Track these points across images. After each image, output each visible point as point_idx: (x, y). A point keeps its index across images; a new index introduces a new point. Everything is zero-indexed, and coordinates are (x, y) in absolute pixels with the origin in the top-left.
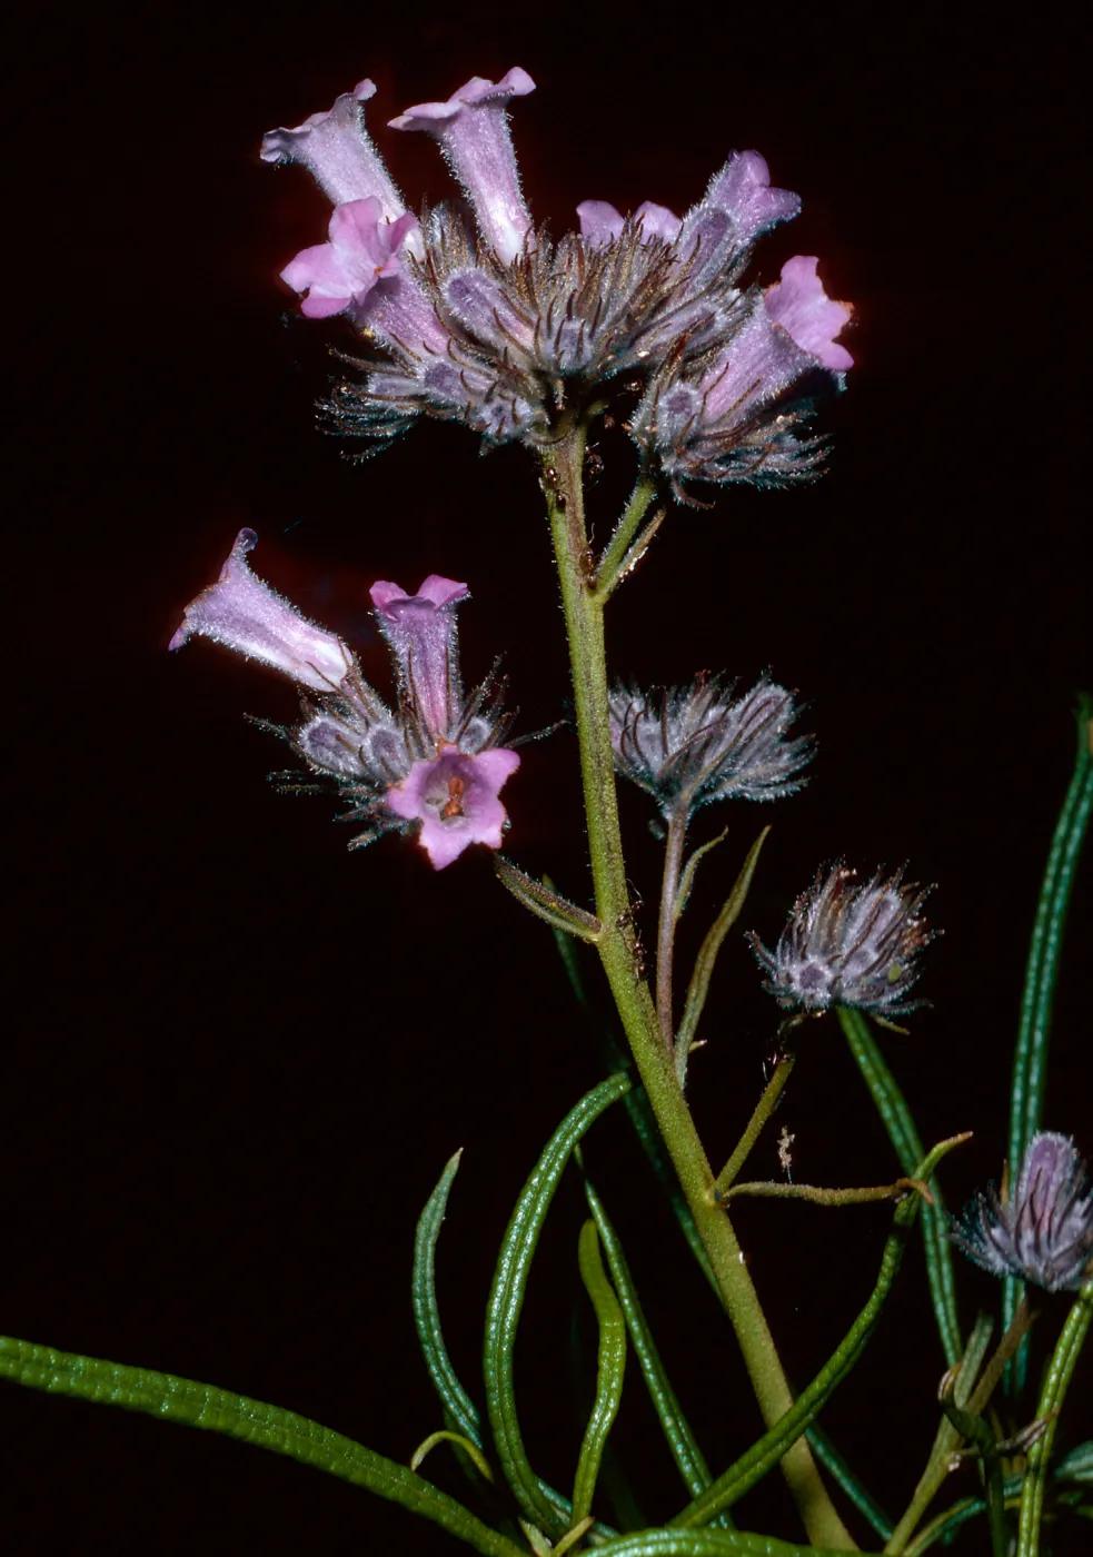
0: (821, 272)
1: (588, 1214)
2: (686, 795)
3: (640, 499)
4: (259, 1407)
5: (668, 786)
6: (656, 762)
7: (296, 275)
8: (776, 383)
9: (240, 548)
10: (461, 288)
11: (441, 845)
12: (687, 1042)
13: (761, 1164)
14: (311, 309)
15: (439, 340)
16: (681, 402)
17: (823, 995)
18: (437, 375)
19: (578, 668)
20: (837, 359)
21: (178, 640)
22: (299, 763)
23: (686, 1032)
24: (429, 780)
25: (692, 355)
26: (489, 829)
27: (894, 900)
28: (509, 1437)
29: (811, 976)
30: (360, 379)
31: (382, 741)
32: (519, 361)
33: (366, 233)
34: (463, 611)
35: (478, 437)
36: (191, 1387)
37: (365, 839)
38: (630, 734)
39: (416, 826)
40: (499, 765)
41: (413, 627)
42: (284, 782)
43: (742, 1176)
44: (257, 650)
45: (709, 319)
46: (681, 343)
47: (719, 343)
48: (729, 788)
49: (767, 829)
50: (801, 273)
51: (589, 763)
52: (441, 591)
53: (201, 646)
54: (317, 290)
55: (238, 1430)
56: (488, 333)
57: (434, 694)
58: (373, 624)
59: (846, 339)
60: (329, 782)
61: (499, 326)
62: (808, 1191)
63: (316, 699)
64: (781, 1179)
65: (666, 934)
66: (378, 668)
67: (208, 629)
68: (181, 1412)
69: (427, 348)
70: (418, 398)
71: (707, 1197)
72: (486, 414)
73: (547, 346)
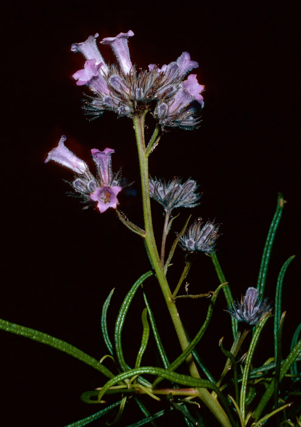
0: (197, 78)
1: (145, 307)
2: (170, 205)
3: (156, 131)
4: (58, 340)
5: (166, 202)
6: (163, 197)
7: (76, 76)
8: (186, 103)
9: (63, 139)
10: (113, 80)
11: (102, 207)
12: (168, 264)
13: (182, 291)
14: (78, 84)
15: (108, 91)
16: (163, 108)
17: (192, 247)
18: (107, 100)
19: (142, 172)
20: (199, 98)
21: (47, 161)
22: (73, 190)
23: (168, 262)
24: (101, 192)
25: (168, 97)
26: (114, 205)
27: (212, 227)
28: (120, 353)
29: (190, 243)
30: (91, 101)
31: (92, 184)
32: (127, 97)
33: (93, 66)
34: (113, 155)
35: (117, 114)
36: (41, 333)
37: (87, 207)
38: (156, 189)
39: (96, 203)
40: (117, 189)
41: (101, 159)
42: (70, 194)
43: (177, 295)
44: (65, 164)
45: (172, 89)
46: (165, 94)
47: (174, 94)
48: (180, 204)
49: (191, 215)
50: (193, 78)
51: (144, 194)
52: (108, 151)
53: (52, 162)
54: (80, 79)
55: (52, 344)
56: (119, 90)
57: (106, 175)
58: (92, 158)
59: (202, 94)
60: (79, 194)
61: (121, 88)
62: (191, 296)
63: (78, 175)
64: (186, 294)
65: (164, 239)
66: (93, 169)
67: (53, 159)
68: (38, 339)
69: (106, 94)
70: (104, 106)
71: (170, 299)
72: (119, 109)
73: (132, 94)
